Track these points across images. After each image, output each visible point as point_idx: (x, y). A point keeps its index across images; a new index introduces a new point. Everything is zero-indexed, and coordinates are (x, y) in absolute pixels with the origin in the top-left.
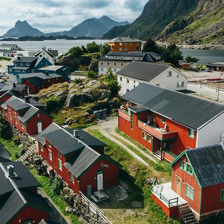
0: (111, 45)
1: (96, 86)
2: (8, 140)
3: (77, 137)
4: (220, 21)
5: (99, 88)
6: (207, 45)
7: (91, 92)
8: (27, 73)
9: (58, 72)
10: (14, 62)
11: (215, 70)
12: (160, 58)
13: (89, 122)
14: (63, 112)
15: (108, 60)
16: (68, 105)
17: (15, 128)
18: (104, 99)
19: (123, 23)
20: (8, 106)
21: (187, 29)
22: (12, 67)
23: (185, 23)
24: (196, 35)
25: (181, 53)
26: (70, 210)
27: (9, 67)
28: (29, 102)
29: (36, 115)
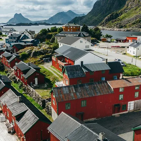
0: (63, 28)
1: (46, 47)
2: (2, 71)
3: (29, 65)
4: (138, 14)
5: (48, 48)
6: (129, 29)
7: (43, 50)
8: (16, 42)
9: (32, 42)
10: (9, 37)
11: (120, 42)
12: (88, 35)
13: (40, 63)
14: (29, 59)
15: (60, 36)
16: (32, 56)
17: (6, 66)
18: (49, 53)
19: (81, 15)
20: (3, 56)
21: (118, 19)
22: (8, 39)
23: (117, 15)
24: (123, 23)
25: (101, 32)
26: (24, 93)
27: (6, 39)
28: (12, 54)
29: (14, 59)
